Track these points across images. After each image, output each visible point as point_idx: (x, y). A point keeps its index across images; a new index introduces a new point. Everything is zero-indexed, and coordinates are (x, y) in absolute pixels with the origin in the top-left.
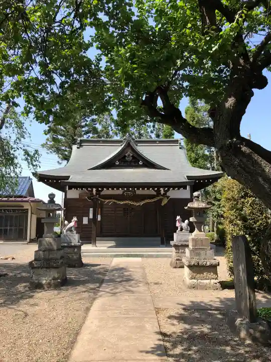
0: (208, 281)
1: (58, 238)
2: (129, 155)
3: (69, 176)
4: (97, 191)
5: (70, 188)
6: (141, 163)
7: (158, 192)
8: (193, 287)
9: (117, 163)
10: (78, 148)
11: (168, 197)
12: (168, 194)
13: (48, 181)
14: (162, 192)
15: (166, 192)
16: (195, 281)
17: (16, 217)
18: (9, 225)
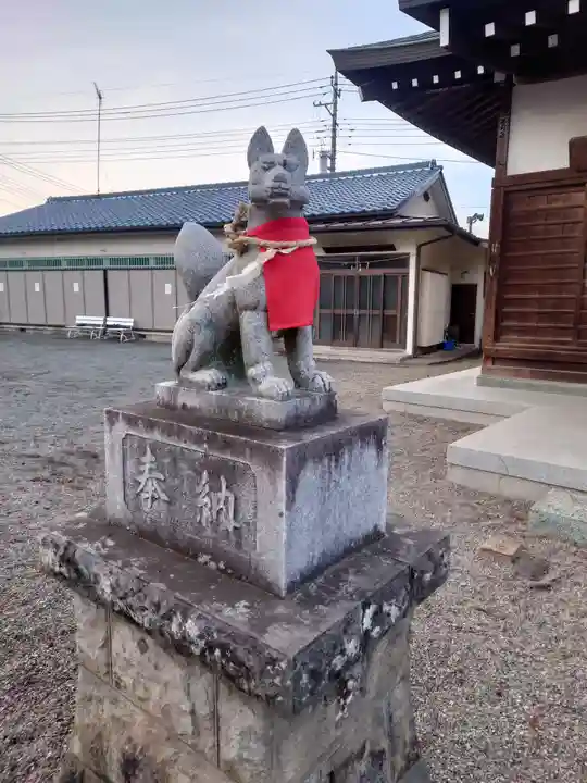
17: (376, 279)
18: (356, 303)
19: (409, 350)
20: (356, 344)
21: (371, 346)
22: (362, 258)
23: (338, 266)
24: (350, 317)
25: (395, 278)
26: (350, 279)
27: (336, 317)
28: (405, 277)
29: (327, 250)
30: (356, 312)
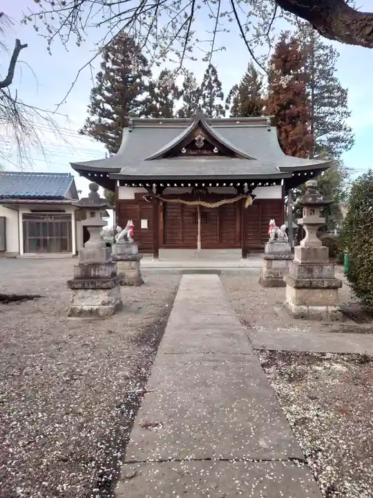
0: (323, 308)
1: (107, 248)
2: (200, 140)
3: (120, 169)
4: (158, 187)
5: (122, 184)
6: (215, 150)
7: (240, 190)
8: (302, 316)
9: (184, 151)
10: (130, 131)
11: (253, 196)
12: (254, 192)
13: (92, 175)
14: (246, 190)
15: (251, 189)
16: (305, 308)
17: (57, 223)
18: (48, 234)
19: (74, 253)
20: (49, 251)
21: (56, 252)
22: (50, 215)
23: (39, 218)
24: (45, 241)
25: (65, 223)
26: (45, 224)
27: (38, 240)
28: (70, 223)
29: (32, 211)
30: (48, 238)
